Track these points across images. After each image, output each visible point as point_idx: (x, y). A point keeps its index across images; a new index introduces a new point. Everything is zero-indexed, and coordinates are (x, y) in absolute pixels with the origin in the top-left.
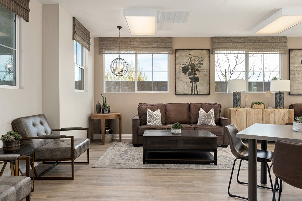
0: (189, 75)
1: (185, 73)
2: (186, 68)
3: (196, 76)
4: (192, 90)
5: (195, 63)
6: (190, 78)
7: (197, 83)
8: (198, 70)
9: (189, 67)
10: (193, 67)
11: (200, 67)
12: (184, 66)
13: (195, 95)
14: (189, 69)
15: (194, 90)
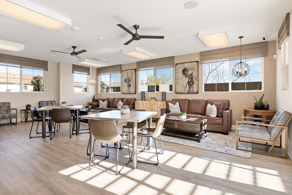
0: (127, 83)
1: (126, 82)
2: (126, 80)
3: (130, 83)
4: (128, 91)
5: (129, 77)
6: (127, 85)
7: (130, 87)
8: (131, 81)
9: (127, 79)
10: (129, 79)
11: (131, 79)
12: (125, 79)
13: (129, 94)
14: (127, 80)
15: (129, 91)
